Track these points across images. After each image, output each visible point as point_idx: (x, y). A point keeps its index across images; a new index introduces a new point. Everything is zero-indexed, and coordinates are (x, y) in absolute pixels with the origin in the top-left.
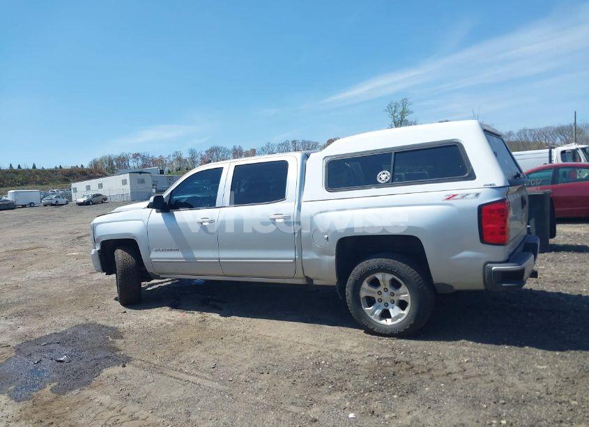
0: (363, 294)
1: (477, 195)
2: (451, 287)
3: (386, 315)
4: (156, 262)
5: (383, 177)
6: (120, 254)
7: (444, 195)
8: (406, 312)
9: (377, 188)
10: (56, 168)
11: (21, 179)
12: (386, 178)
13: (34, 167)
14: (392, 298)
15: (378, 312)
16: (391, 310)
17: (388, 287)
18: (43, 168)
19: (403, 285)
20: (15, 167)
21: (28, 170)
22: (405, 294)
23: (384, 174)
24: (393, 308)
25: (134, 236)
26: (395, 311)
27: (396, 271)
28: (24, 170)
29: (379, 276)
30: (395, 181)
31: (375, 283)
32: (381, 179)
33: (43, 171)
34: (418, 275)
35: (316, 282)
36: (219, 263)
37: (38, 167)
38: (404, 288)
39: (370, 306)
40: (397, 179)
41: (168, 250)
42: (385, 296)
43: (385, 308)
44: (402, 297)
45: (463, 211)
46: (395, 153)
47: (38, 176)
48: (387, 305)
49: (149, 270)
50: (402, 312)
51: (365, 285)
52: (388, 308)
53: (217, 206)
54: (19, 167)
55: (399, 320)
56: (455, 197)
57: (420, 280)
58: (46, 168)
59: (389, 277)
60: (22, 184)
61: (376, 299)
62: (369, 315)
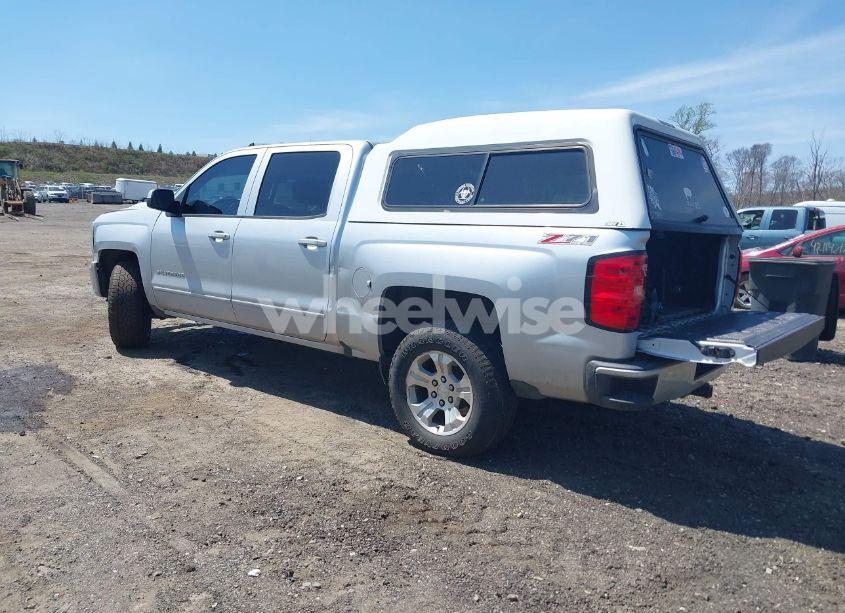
0: (411, 381)
1: (592, 239)
2: (535, 389)
3: (438, 419)
4: (159, 290)
5: (465, 193)
6: (119, 273)
7: (541, 234)
8: (464, 420)
9: (452, 211)
10: (188, 154)
11: (141, 165)
12: (468, 196)
13: (160, 150)
14: (451, 394)
15: (429, 413)
16: (447, 413)
17: (446, 375)
18: (171, 153)
19: (465, 377)
20: (136, 147)
21: (152, 153)
22: (466, 391)
23: (466, 189)
24: (450, 409)
25: (135, 249)
26: (452, 415)
27: (456, 351)
28: (146, 153)
29: (434, 356)
30: (477, 202)
31: (429, 367)
32: (460, 196)
33: (171, 156)
34: (487, 363)
35: (355, 354)
36: (231, 304)
37: (165, 151)
38: (466, 382)
39: (419, 401)
40: (483, 200)
41: (172, 275)
42: (443, 389)
43: (439, 407)
44: (463, 394)
45: (565, 264)
46: (491, 155)
47: (163, 163)
48: (442, 403)
49: (151, 301)
50: (460, 418)
51: (415, 367)
52: (443, 408)
53: (239, 214)
54: (141, 148)
55: (455, 430)
56: (558, 240)
57: (490, 371)
58: (175, 153)
59: (447, 359)
60: (142, 172)
61: (430, 392)
62: (415, 415)
